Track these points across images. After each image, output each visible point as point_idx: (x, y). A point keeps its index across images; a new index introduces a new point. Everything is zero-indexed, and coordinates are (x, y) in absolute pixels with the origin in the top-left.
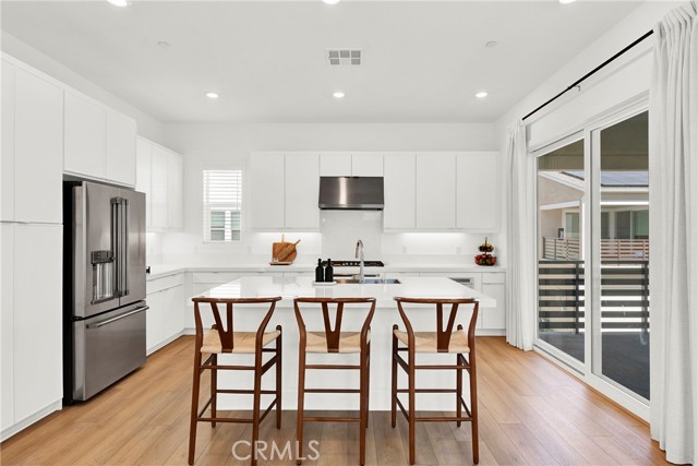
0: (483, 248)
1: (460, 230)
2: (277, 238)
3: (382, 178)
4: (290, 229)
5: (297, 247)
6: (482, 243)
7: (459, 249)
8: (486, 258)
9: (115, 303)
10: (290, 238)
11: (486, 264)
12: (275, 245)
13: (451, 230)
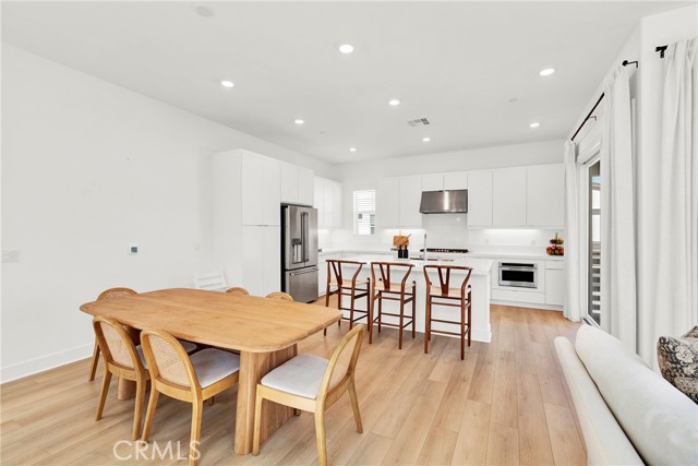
0: (553, 242)
1: (531, 227)
2: (396, 232)
3: (466, 191)
4: (403, 227)
5: (410, 239)
6: (554, 238)
7: (533, 242)
8: (556, 249)
9: (302, 265)
10: (405, 233)
11: (555, 254)
12: (395, 238)
13: (522, 227)
